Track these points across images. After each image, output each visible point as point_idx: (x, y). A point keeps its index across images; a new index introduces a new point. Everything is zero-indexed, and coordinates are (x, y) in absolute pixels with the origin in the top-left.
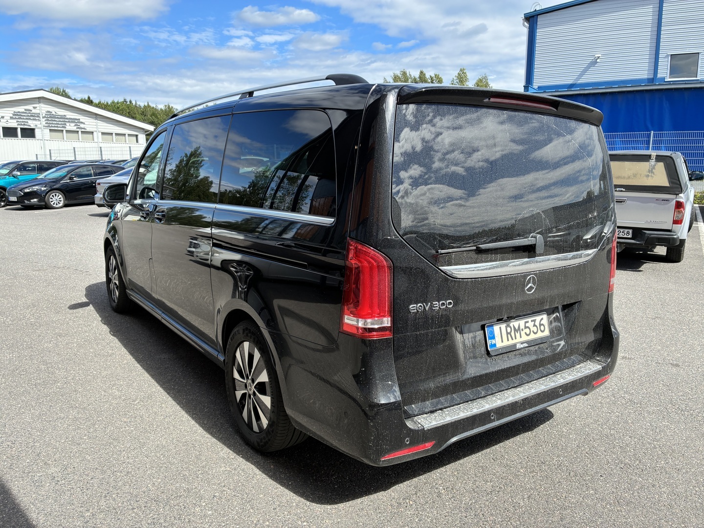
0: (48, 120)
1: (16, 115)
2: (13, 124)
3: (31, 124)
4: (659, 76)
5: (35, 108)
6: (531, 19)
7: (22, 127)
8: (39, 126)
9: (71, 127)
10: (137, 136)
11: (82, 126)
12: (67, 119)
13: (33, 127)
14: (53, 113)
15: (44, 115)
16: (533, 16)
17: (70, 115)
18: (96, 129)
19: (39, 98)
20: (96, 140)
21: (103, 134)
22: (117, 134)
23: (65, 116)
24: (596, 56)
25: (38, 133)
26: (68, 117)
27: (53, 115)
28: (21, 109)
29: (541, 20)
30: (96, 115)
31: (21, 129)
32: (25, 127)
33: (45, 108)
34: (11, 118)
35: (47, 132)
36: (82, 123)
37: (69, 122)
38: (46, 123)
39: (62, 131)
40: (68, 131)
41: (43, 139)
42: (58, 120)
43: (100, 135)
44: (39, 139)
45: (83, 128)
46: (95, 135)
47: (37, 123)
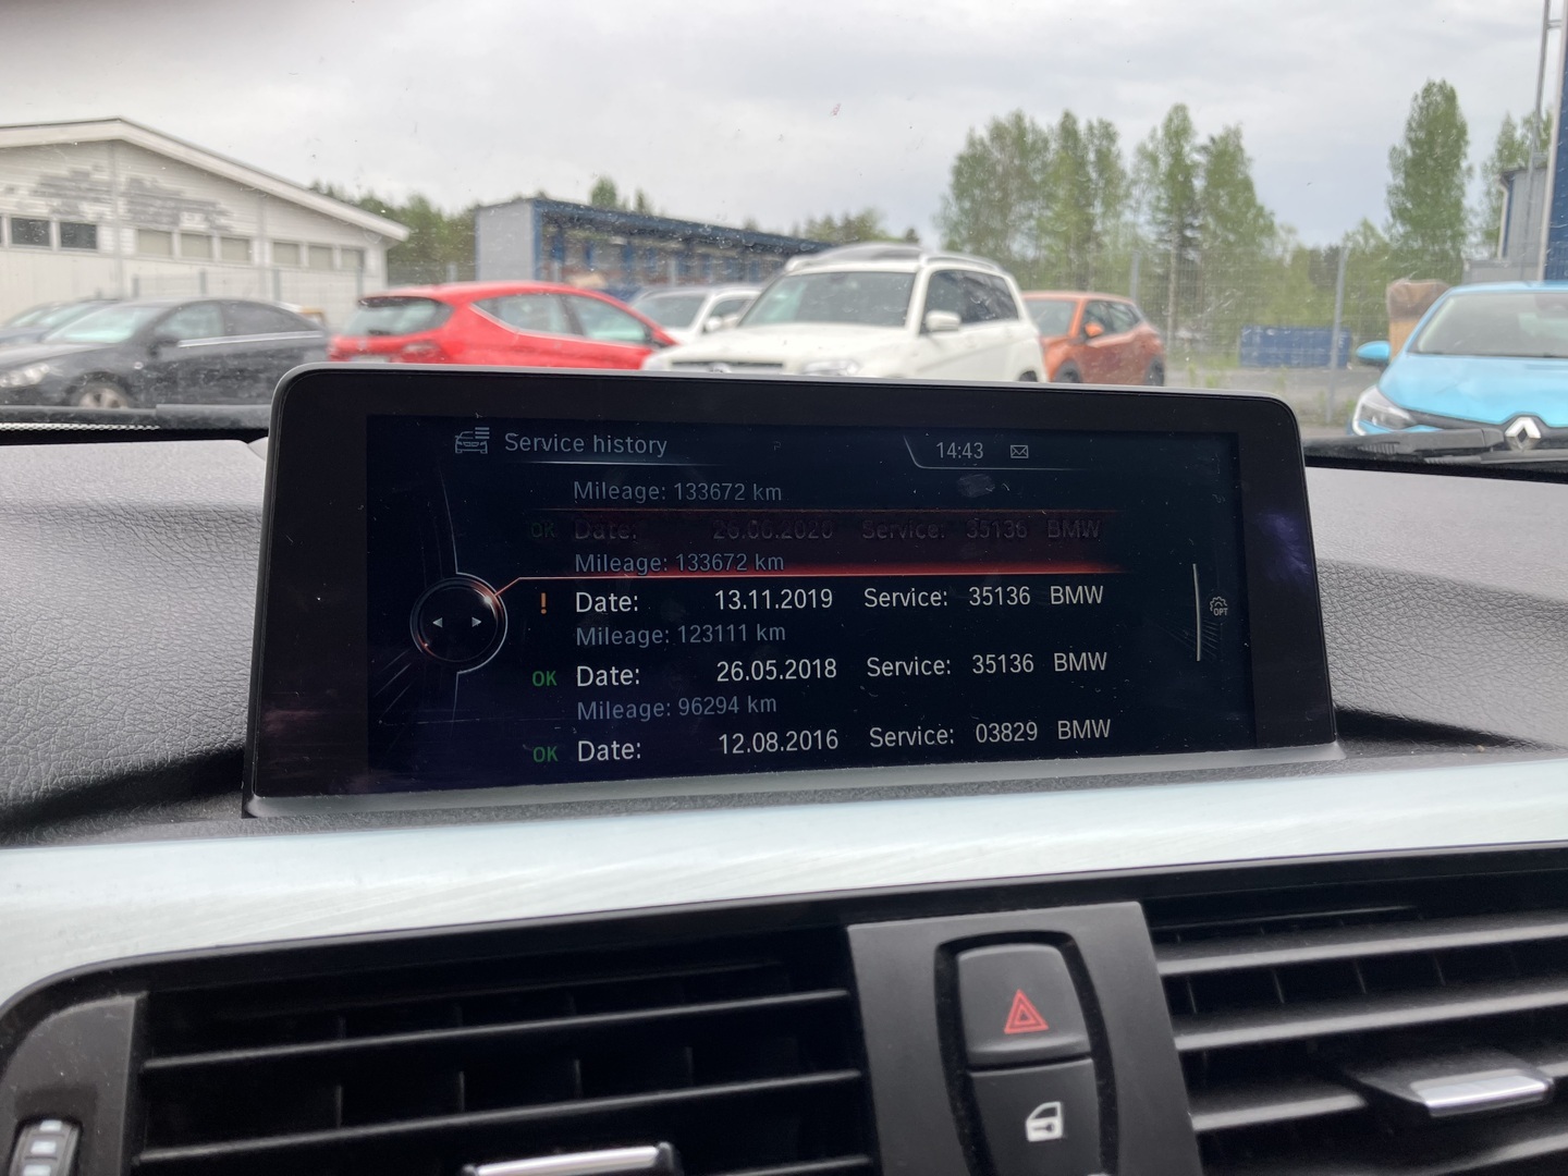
0: (134, 203)
1: (50, 187)
2: (39, 208)
3: (89, 212)
5: (97, 168)
7: (62, 217)
8: (108, 218)
9: (192, 222)
10: (361, 254)
11: (223, 221)
12: (184, 201)
13: (91, 217)
14: (148, 184)
15: (123, 189)
17: (192, 190)
18: (256, 233)
19: (113, 142)
20: (256, 259)
21: (277, 244)
22: (314, 247)
23: (177, 193)
25: (105, 236)
26: (184, 196)
27: (147, 189)
28: (62, 168)
30: (260, 193)
31: (63, 226)
32: (72, 219)
33: (126, 171)
34: (35, 193)
35: (129, 234)
36: (222, 213)
37: (188, 210)
38: (130, 211)
39: (169, 234)
40: (186, 235)
41: (117, 255)
42: (159, 203)
43: (268, 247)
44: (106, 256)
45: (224, 228)
46: (256, 247)
47: (105, 209)
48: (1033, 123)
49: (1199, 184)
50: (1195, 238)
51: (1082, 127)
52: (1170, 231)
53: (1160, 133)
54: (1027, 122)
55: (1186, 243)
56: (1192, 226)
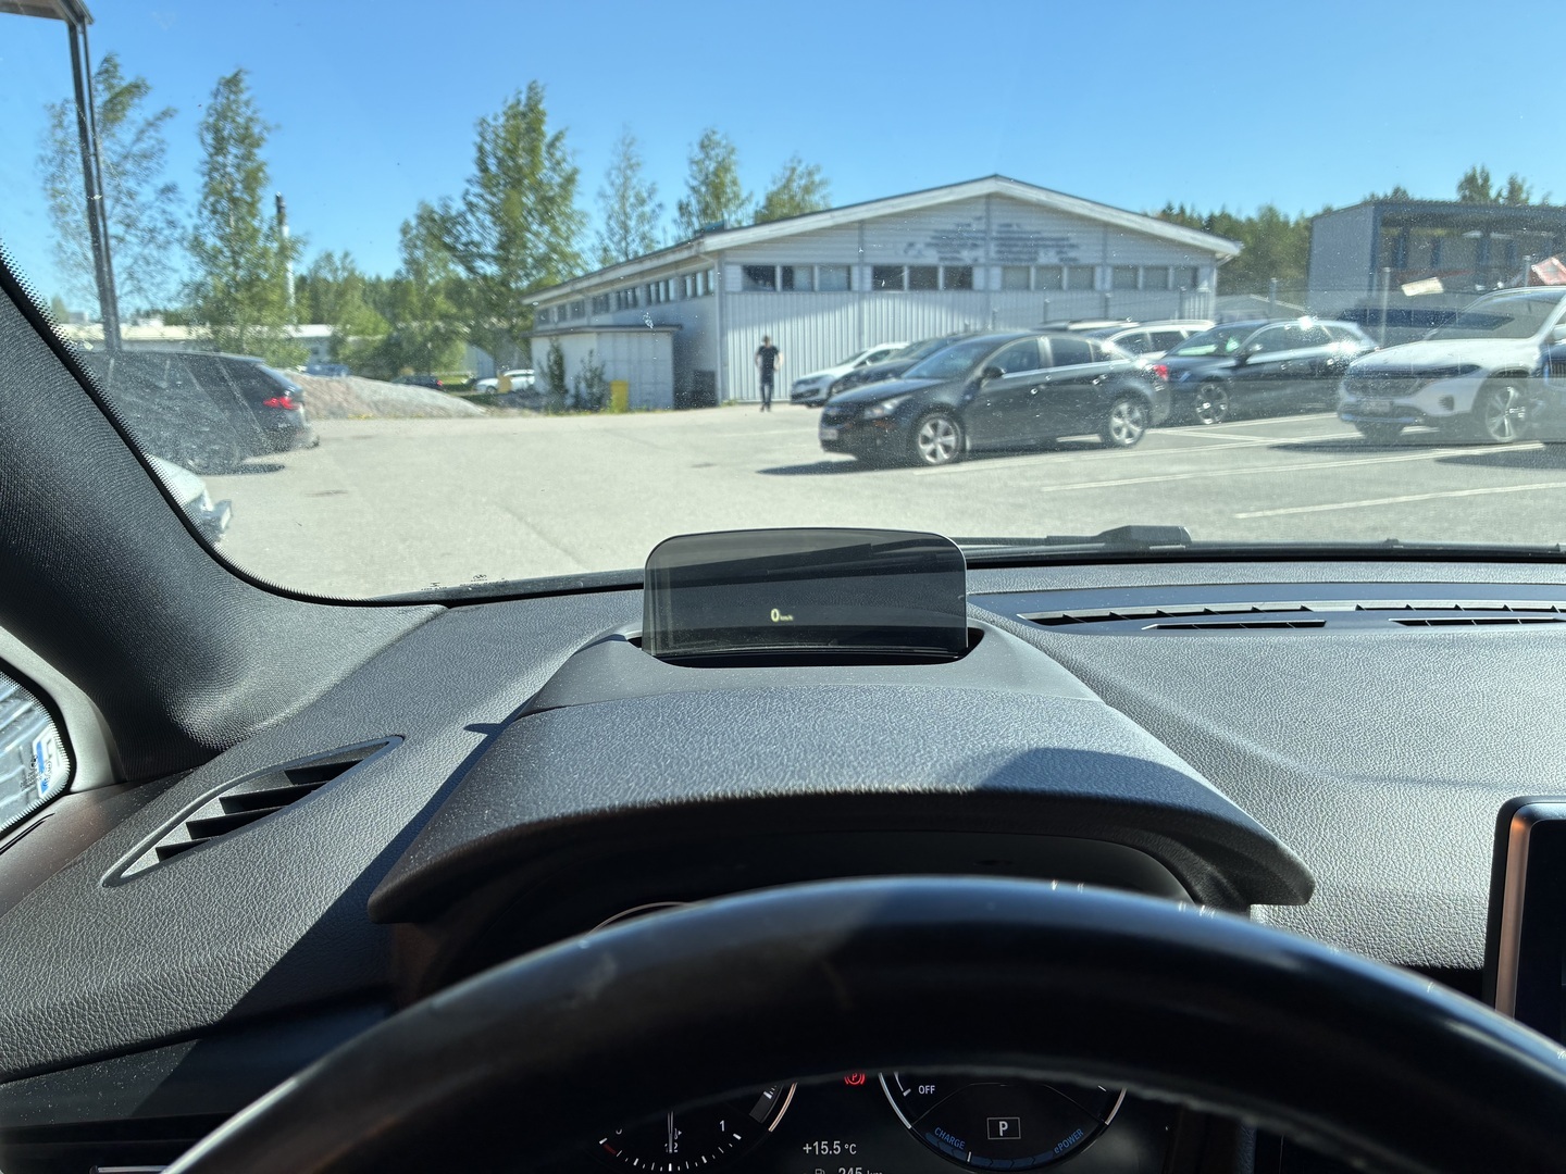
0: (1003, 245)
1: (939, 239)
2: (931, 258)
3: (966, 256)
5: (976, 219)
7: (947, 263)
8: (982, 260)
9: (1048, 257)
10: (1195, 270)
11: (1072, 254)
12: (1043, 239)
13: (968, 262)
14: (1015, 228)
15: (994, 234)
17: (1048, 229)
18: (1100, 261)
19: (989, 196)
20: (1098, 284)
21: (1116, 268)
22: (1148, 270)
23: (1038, 232)
25: (978, 278)
26: (1045, 235)
27: (1014, 232)
28: (948, 223)
30: (1106, 225)
31: (948, 270)
32: (956, 263)
33: (1000, 217)
34: (929, 245)
35: (996, 272)
36: (1072, 246)
37: (1045, 246)
38: (1000, 252)
39: (1028, 268)
40: (1041, 268)
41: (986, 291)
42: (1020, 243)
43: (1109, 271)
44: (979, 291)
45: (1074, 260)
46: (1098, 272)
47: (980, 253)
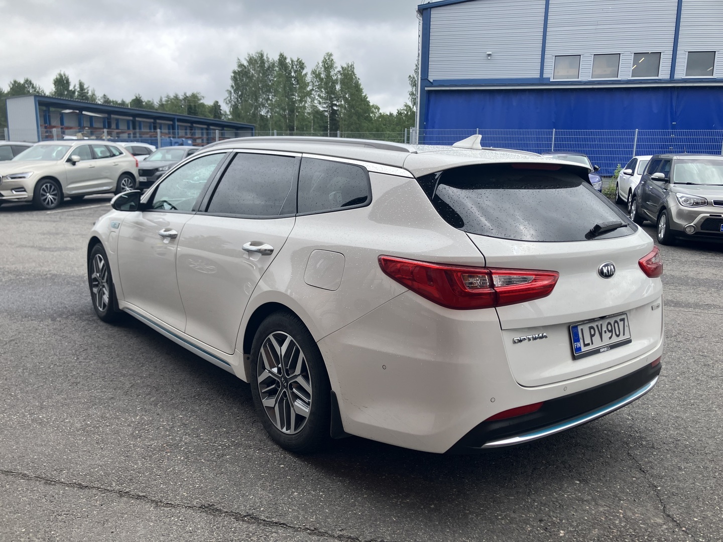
4: (545, 76)
6: (424, 11)
16: (426, 9)
24: (487, 53)
29: (435, 14)
48: (267, 58)
49: (338, 87)
50: (338, 110)
51: (288, 61)
52: (327, 107)
53: (321, 64)
54: (265, 58)
55: (334, 113)
56: (336, 105)
